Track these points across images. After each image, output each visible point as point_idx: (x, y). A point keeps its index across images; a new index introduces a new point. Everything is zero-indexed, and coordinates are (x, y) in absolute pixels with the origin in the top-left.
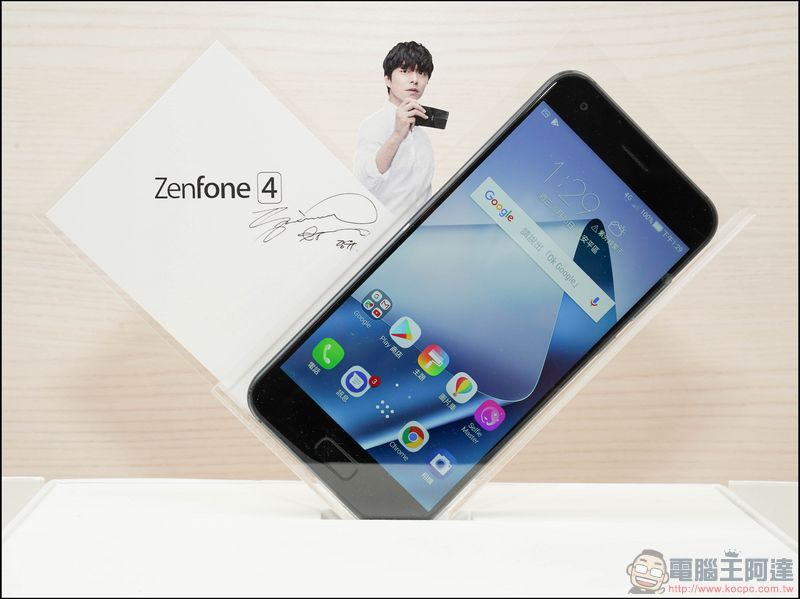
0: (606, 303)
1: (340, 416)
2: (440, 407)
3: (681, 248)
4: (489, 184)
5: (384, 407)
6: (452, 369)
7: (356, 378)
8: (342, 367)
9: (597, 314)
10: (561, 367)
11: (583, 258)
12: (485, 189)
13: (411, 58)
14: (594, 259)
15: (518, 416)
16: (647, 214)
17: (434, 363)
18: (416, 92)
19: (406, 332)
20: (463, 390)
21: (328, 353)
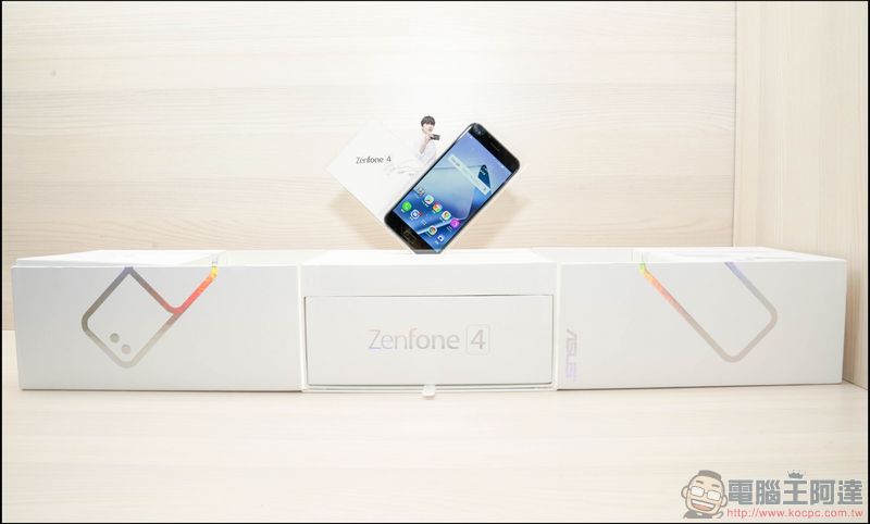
0: (488, 190)
1: (411, 224)
2: (440, 221)
3: (510, 173)
4: (452, 156)
5: (423, 222)
6: (443, 210)
7: (415, 213)
8: (411, 210)
9: (485, 193)
10: (476, 209)
11: (481, 176)
12: (451, 157)
13: (429, 121)
14: (484, 177)
15: (464, 223)
16: (499, 163)
17: (438, 208)
18: (430, 130)
19: (429, 199)
20: (446, 216)
21: (407, 206)
